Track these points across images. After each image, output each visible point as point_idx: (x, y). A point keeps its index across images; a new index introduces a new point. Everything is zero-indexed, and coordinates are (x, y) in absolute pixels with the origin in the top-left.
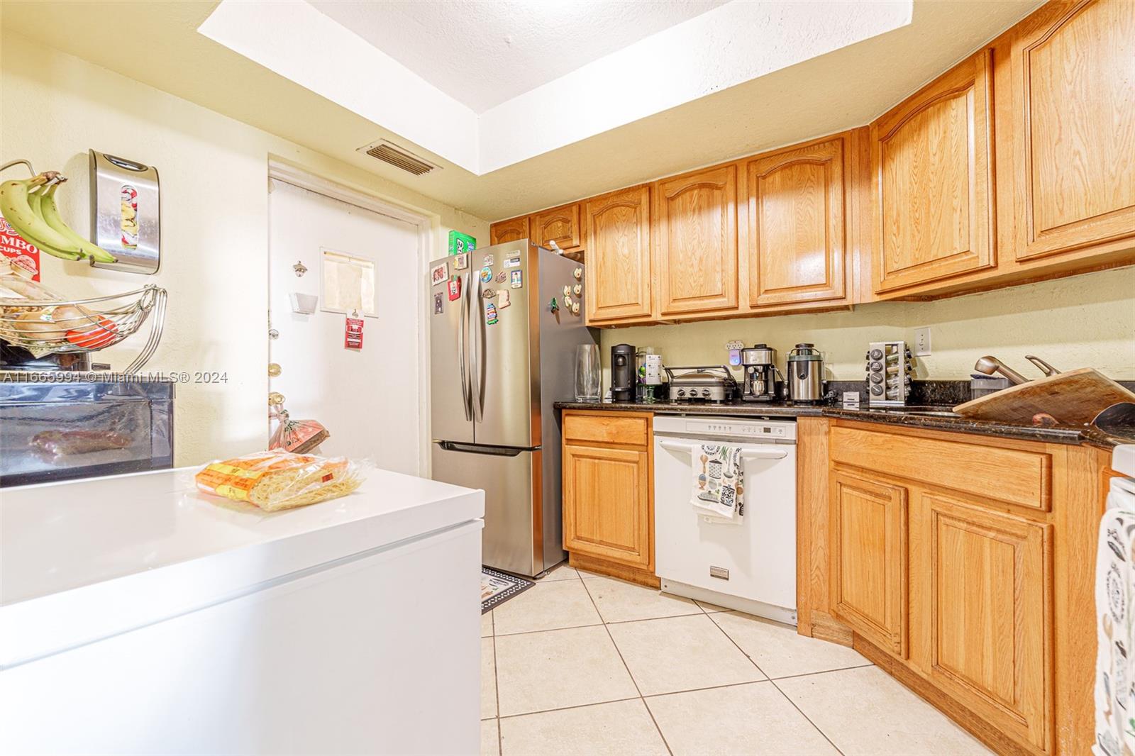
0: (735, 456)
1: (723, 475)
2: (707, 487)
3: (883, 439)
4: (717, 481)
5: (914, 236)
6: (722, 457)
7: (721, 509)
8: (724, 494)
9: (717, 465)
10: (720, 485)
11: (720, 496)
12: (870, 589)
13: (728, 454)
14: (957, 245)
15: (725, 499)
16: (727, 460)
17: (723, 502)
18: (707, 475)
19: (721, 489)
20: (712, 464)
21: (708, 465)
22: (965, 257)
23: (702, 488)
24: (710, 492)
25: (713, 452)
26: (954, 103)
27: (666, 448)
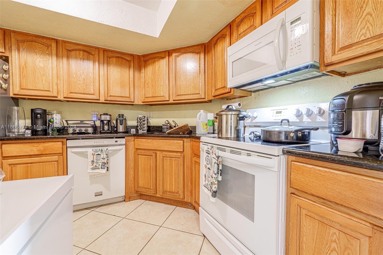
0: (106, 152)
1: (101, 158)
2: (95, 164)
3: (150, 141)
4: (99, 161)
5: (152, 89)
6: (101, 152)
7: (101, 171)
8: (102, 165)
9: (99, 155)
10: (100, 162)
11: (100, 166)
12: (147, 181)
13: (103, 151)
14: (162, 94)
15: (103, 167)
16: (103, 153)
17: (102, 168)
18: (95, 160)
19: (101, 164)
20: (97, 156)
21: (95, 156)
22: (163, 97)
23: (93, 165)
24: (96, 166)
25: (97, 151)
26: (161, 60)
27: (74, 153)
